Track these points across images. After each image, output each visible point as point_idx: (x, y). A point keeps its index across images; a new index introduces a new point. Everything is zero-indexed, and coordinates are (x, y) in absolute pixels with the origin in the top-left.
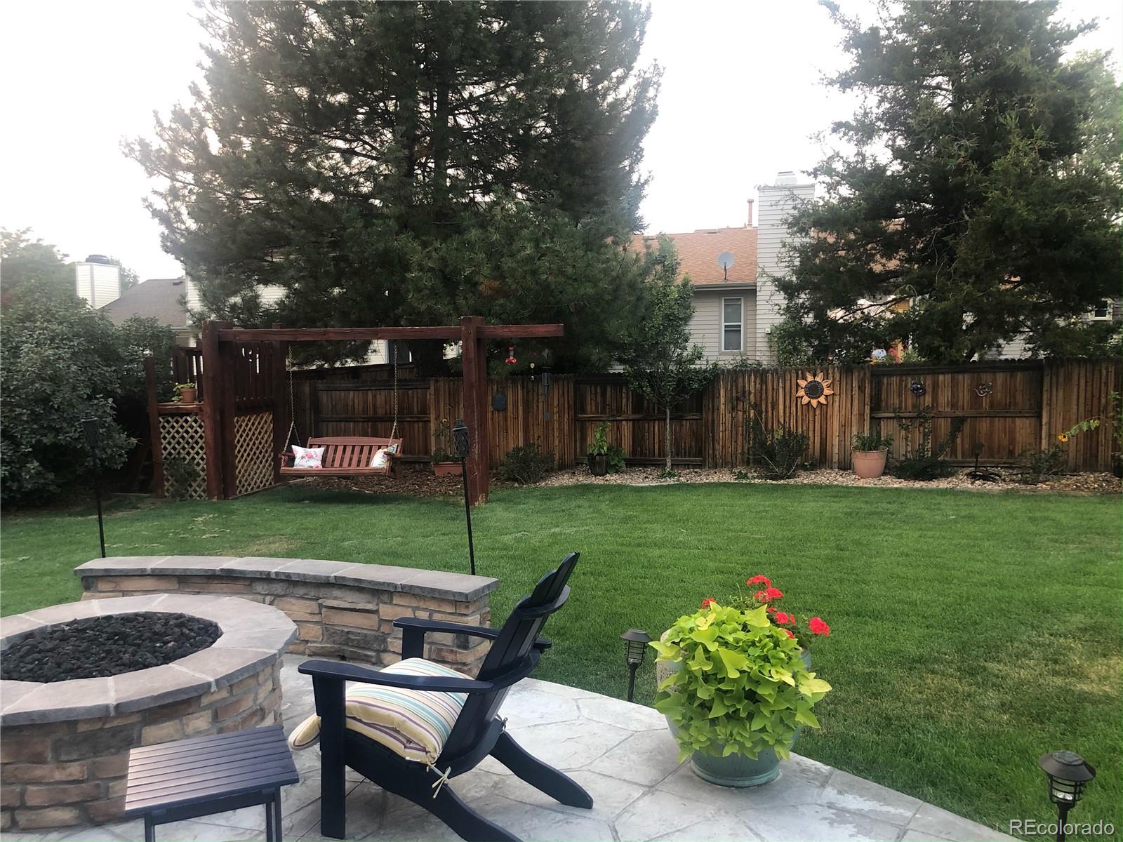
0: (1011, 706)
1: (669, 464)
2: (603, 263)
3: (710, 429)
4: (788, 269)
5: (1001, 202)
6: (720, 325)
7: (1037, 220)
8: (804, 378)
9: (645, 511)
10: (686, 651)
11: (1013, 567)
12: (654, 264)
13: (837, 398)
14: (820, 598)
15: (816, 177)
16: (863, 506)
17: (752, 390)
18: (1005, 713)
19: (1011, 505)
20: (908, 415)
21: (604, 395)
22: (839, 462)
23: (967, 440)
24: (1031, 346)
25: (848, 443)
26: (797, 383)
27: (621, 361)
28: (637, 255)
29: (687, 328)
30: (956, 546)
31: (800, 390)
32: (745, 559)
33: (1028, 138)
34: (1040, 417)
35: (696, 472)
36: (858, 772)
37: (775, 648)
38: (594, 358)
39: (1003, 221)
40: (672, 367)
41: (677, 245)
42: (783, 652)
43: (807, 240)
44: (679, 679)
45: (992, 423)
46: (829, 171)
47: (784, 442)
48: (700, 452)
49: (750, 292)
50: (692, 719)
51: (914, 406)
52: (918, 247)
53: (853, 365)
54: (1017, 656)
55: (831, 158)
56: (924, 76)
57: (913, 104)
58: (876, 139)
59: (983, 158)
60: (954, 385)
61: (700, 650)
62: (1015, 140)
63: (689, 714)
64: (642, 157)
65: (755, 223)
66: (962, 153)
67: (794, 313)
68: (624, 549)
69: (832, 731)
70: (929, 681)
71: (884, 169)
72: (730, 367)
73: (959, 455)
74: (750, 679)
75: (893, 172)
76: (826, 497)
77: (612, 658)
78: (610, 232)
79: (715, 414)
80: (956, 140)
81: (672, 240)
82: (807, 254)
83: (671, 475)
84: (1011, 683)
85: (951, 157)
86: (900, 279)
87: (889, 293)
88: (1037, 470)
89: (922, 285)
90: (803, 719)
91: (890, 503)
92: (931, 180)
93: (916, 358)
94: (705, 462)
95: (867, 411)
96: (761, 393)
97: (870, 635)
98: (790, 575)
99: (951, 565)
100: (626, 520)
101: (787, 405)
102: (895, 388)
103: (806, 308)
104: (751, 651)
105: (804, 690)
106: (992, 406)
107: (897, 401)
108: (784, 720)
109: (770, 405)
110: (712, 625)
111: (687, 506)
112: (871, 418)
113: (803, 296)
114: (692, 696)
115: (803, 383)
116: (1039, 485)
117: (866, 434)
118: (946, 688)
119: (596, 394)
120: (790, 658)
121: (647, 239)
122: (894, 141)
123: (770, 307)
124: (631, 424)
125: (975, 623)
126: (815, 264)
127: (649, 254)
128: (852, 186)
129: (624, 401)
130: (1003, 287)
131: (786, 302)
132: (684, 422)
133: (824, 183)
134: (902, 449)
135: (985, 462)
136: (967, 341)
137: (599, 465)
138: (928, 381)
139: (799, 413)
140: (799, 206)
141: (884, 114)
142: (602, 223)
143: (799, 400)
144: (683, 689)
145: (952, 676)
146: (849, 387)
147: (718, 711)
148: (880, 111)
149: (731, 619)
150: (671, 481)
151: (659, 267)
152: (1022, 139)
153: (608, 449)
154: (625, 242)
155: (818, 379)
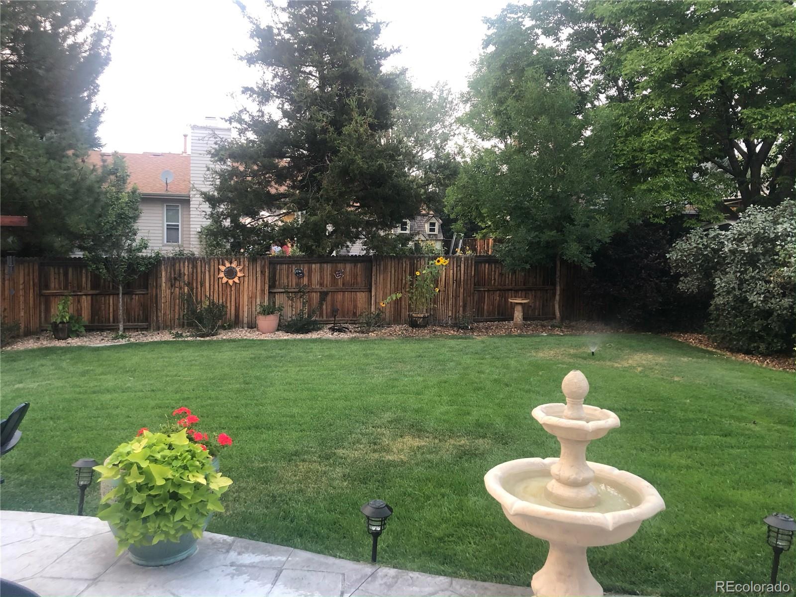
0: (349, 476)
1: (121, 328)
2: (64, 170)
3: (154, 301)
4: (211, 186)
5: (347, 155)
6: (163, 223)
7: (368, 168)
8: (224, 265)
9: (101, 365)
10: (124, 469)
11: (353, 386)
12: (109, 175)
13: (246, 279)
14: (231, 418)
15: (231, 123)
16: (263, 352)
17: (186, 273)
18: (345, 481)
19: (354, 347)
20: (293, 290)
21: (66, 275)
22: (248, 323)
23: (329, 307)
24: (365, 247)
25: (254, 309)
26: (219, 268)
27: (81, 248)
28: (94, 166)
29: (136, 224)
30: (321, 375)
31: (221, 273)
32: (178, 396)
33: (363, 116)
34: (370, 291)
35: (143, 334)
36: (252, 537)
37: (192, 459)
38: (56, 245)
39: (349, 167)
40: (124, 254)
41: (128, 163)
42: (198, 461)
43: (225, 167)
44: (118, 491)
45: (343, 295)
46: (240, 121)
47: (209, 310)
48: (146, 319)
49: (185, 201)
50: (128, 520)
51: (297, 284)
52: (299, 179)
53: (257, 256)
54: (353, 443)
55: (241, 111)
56: (302, 65)
57: (294, 82)
58: (271, 102)
59: (337, 124)
60: (322, 270)
61: (135, 467)
62: (355, 115)
63: (126, 517)
64: (98, 91)
65: (189, 152)
66: (325, 119)
67: (216, 218)
68: (81, 396)
69: (236, 512)
70: (301, 467)
71: (277, 123)
72: (171, 255)
73: (325, 316)
74: (174, 484)
75: (282, 126)
76: (238, 347)
77: (66, 483)
78: (70, 146)
79: (158, 290)
80: (321, 110)
81: (124, 157)
82: (225, 177)
83: (123, 337)
84: (349, 461)
85: (318, 121)
86: (287, 199)
87: (280, 208)
88: (368, 324)
89: (301, 205)
90: (213, 507)
91: (281, 350)
92: (307, 135)
93: (298, 253)
94: (150, 326)
95: (267, 288)
96: (193, 274)
97: (264, 441)
98: (211, 405)
99: (317, 389)
100: (83, 374)
101: (212, 283)
102: (285, 272)
103: (225, 215)
104: (175, 463)
105: (213, 486)
106: (343, 284)
107: (286, 281)
108: (199, 510)
109: (199, 283)
110: (144, 448)
111: (135, 359)
112: (269, 293)
113: (222, 206)
114: (128, 504)
115: (223, 268)
116: (370, 333)
117: (266, 303)
118: (311, 470)
119: (59, 274)
120: (203, 465)
121: (103, 155)
122: (283, 105)
123: (199, 213)
124: (89, 298)
125: (331, 425)
126: (230, 185)
127: (104, 167)
128: (256, 132)
129: (84, 280)
130: (349, 209)
131: (211, 210)
132: (134, 296)
133: (236, 128)
134: (289, 313)
135: (341, 320)
136: (329, 243)
137: (61, 331)
138: (305, 268)
139: (220, 290)
140: (219, 142)
141: (276, 86)
142: (64, 139)
143: (220, 280)
144: (122, 499)
145: (315, 462)
146: (254, 272)
147: (149, 511)
148: (274, 83)
149: (159, 441)
150: (123, 342)
151: (113, 177)
152: (359, 115)
153: (69, 318)
154: (84, 155)
155: (234, 265)
